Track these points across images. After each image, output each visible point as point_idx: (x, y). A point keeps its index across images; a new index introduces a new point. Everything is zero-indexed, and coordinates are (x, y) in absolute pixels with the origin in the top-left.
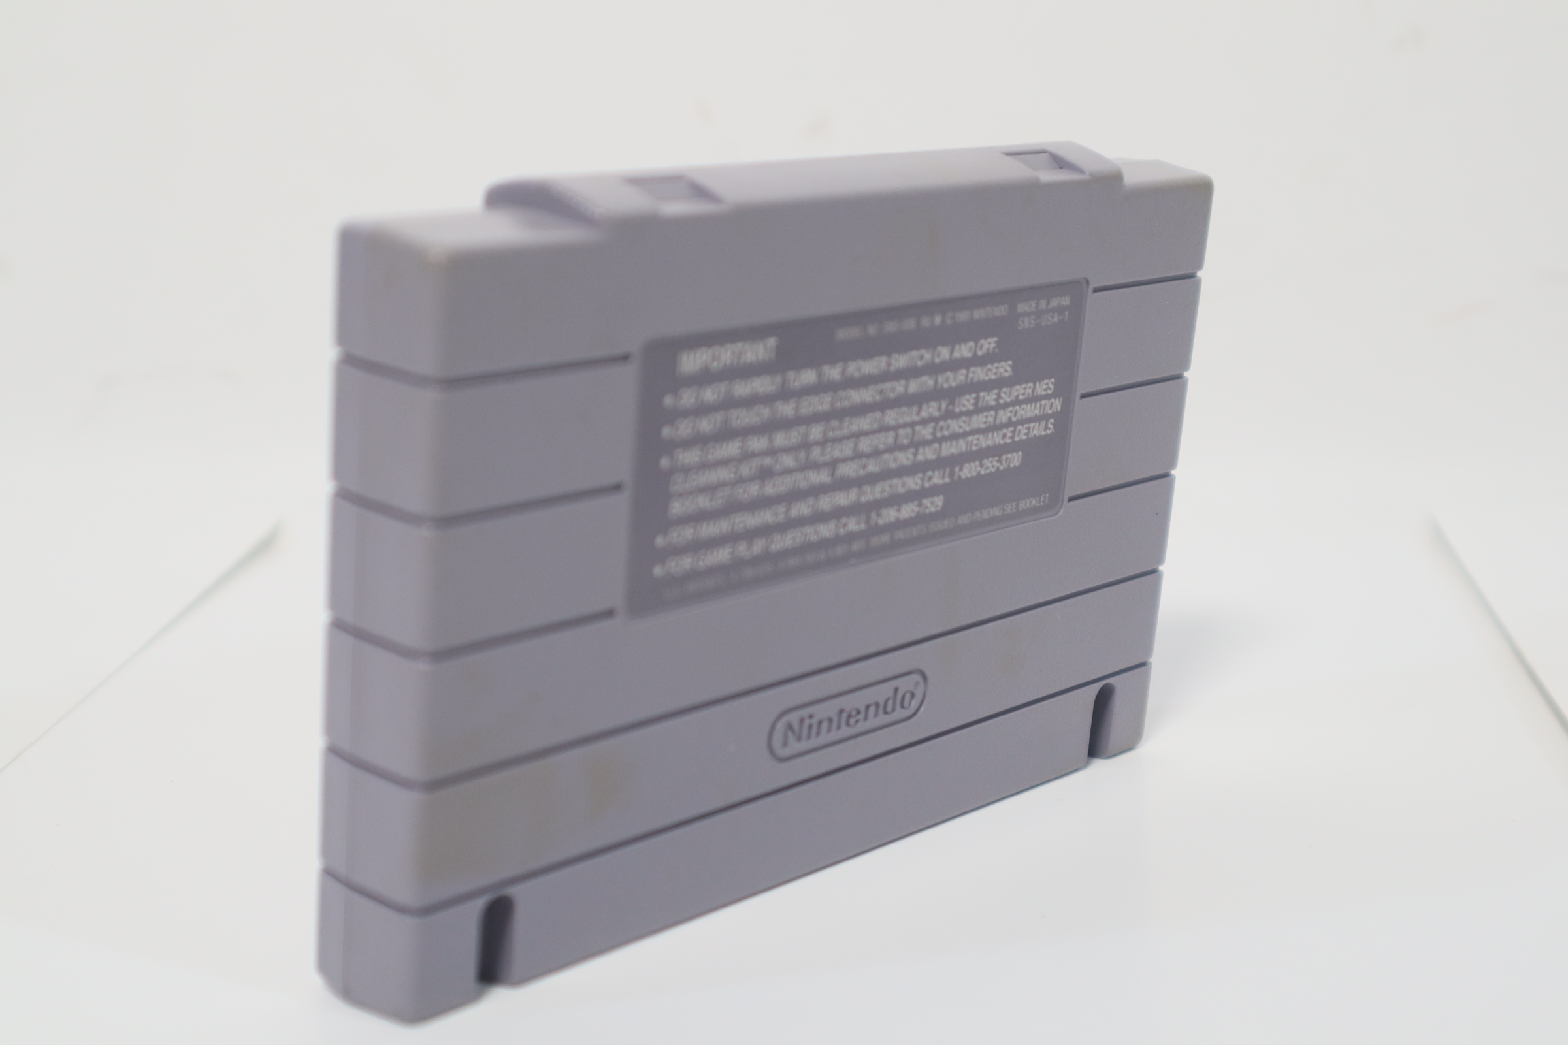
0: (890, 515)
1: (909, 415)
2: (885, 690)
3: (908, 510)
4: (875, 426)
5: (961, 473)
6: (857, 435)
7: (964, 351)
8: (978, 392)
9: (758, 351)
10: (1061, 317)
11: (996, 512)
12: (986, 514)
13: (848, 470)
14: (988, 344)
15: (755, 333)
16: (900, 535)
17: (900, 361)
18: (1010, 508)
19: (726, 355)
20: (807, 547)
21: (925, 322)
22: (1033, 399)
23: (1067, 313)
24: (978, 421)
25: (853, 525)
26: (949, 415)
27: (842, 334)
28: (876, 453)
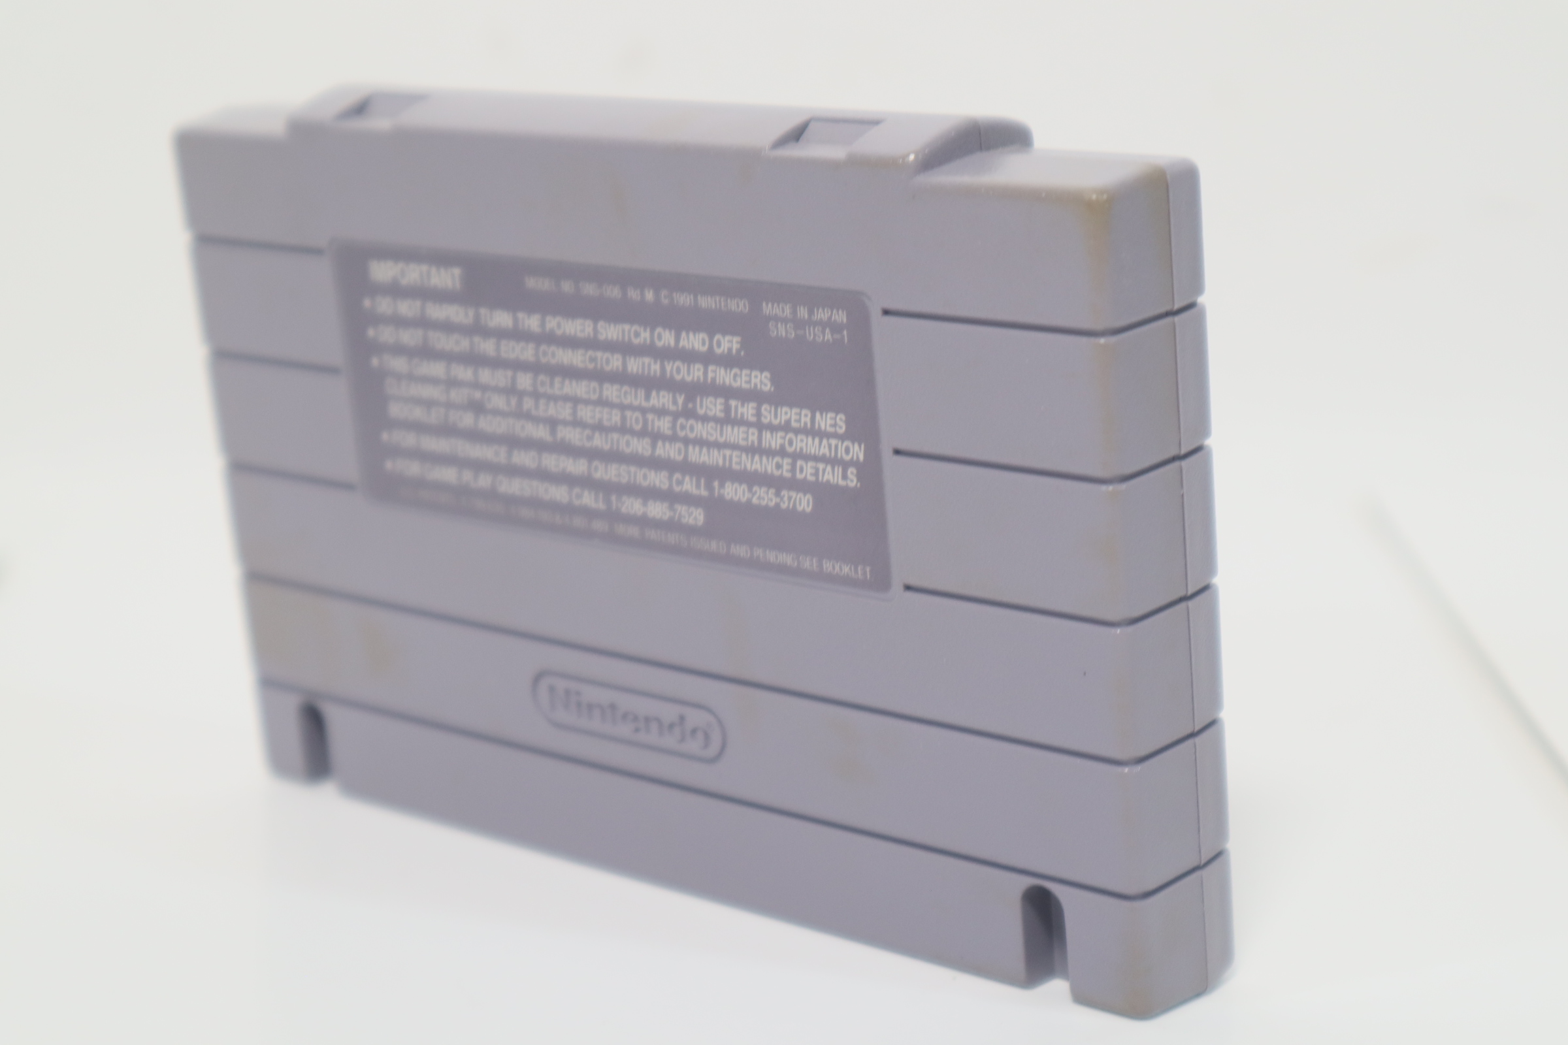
0: (633, 506)
1: (636, 397)
2: (669, 712)
3: (657, 510)
4: (594, 397)
5: (722, 491)
6: (576, 401)
7: (695, 341)
8: (727, 398)
9: (447, 278)
10: (837, 336)
11: (787, 559)
12: (772, 556)
13: (572, 435)
14: (728, 343)
15: (441, 259)
16: (652, 534)
17: (611, 332)
18: (808, 563)
19: (413, 274)
20: (535, 503)
21: (633, 294)
22: (813, 432)
23: (845, 333)
24: (734, 434)
25: (588, 499)
26: (689, 414)
27: (531, 283)
28: (599, 427)
